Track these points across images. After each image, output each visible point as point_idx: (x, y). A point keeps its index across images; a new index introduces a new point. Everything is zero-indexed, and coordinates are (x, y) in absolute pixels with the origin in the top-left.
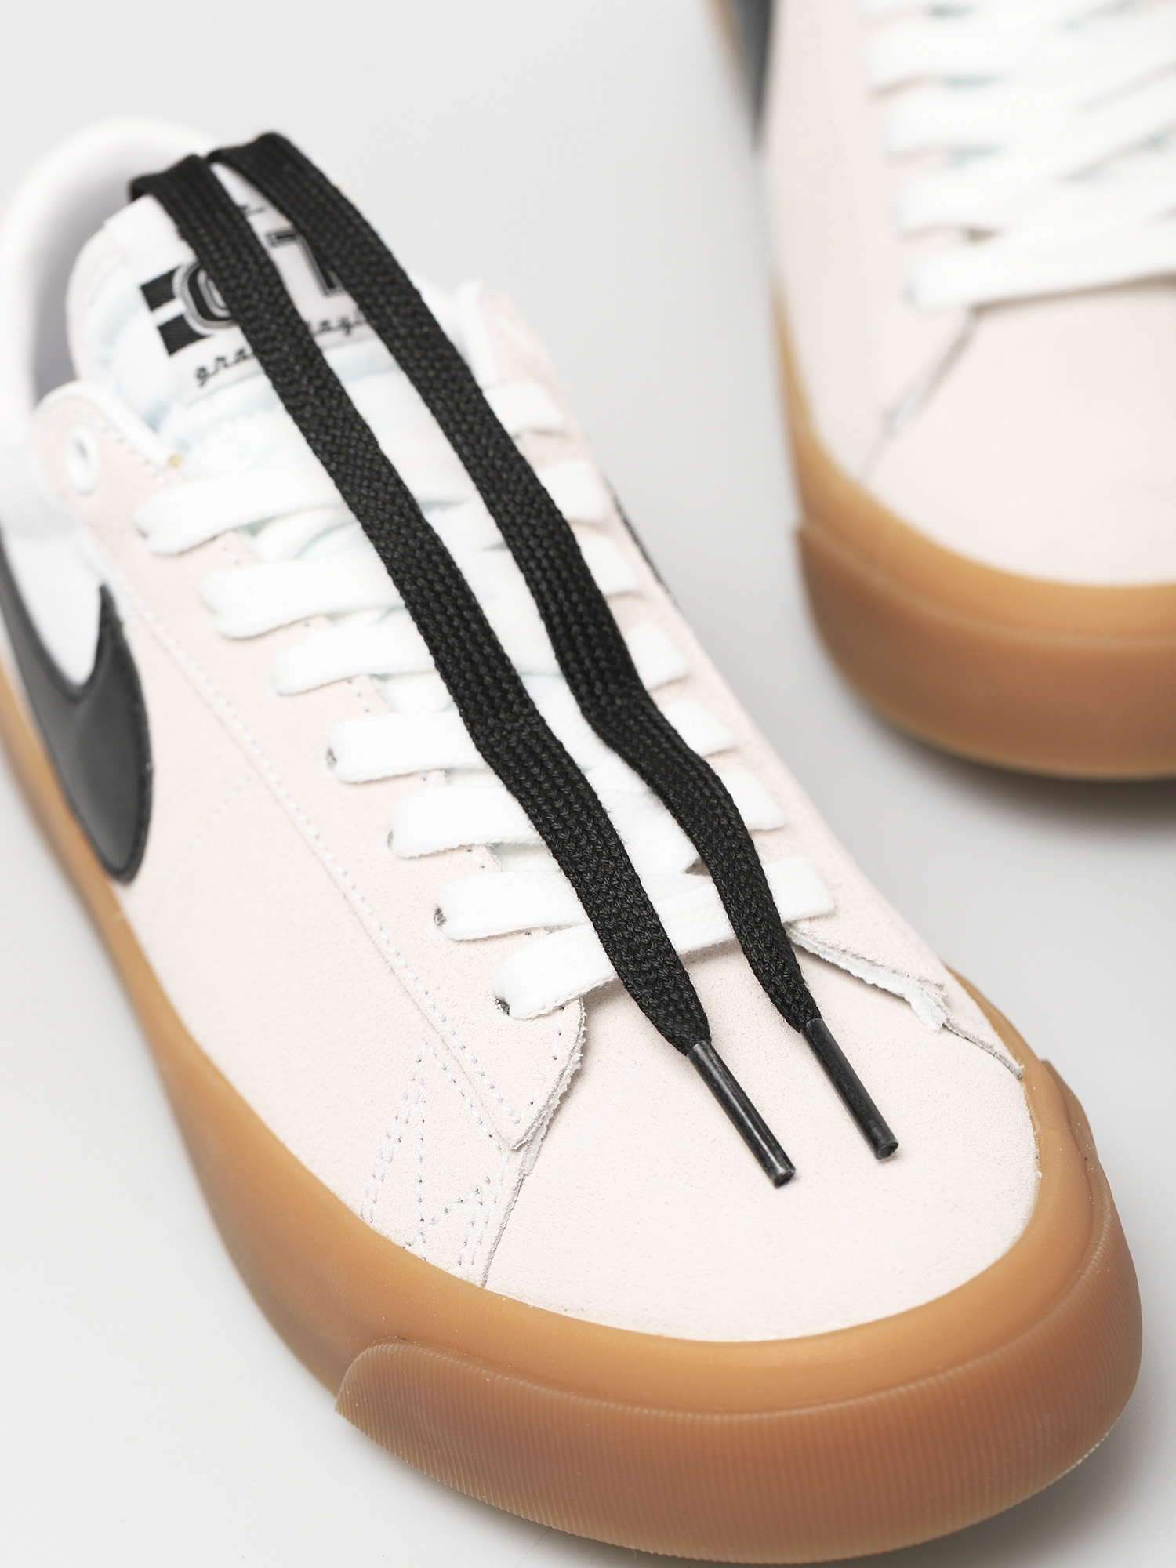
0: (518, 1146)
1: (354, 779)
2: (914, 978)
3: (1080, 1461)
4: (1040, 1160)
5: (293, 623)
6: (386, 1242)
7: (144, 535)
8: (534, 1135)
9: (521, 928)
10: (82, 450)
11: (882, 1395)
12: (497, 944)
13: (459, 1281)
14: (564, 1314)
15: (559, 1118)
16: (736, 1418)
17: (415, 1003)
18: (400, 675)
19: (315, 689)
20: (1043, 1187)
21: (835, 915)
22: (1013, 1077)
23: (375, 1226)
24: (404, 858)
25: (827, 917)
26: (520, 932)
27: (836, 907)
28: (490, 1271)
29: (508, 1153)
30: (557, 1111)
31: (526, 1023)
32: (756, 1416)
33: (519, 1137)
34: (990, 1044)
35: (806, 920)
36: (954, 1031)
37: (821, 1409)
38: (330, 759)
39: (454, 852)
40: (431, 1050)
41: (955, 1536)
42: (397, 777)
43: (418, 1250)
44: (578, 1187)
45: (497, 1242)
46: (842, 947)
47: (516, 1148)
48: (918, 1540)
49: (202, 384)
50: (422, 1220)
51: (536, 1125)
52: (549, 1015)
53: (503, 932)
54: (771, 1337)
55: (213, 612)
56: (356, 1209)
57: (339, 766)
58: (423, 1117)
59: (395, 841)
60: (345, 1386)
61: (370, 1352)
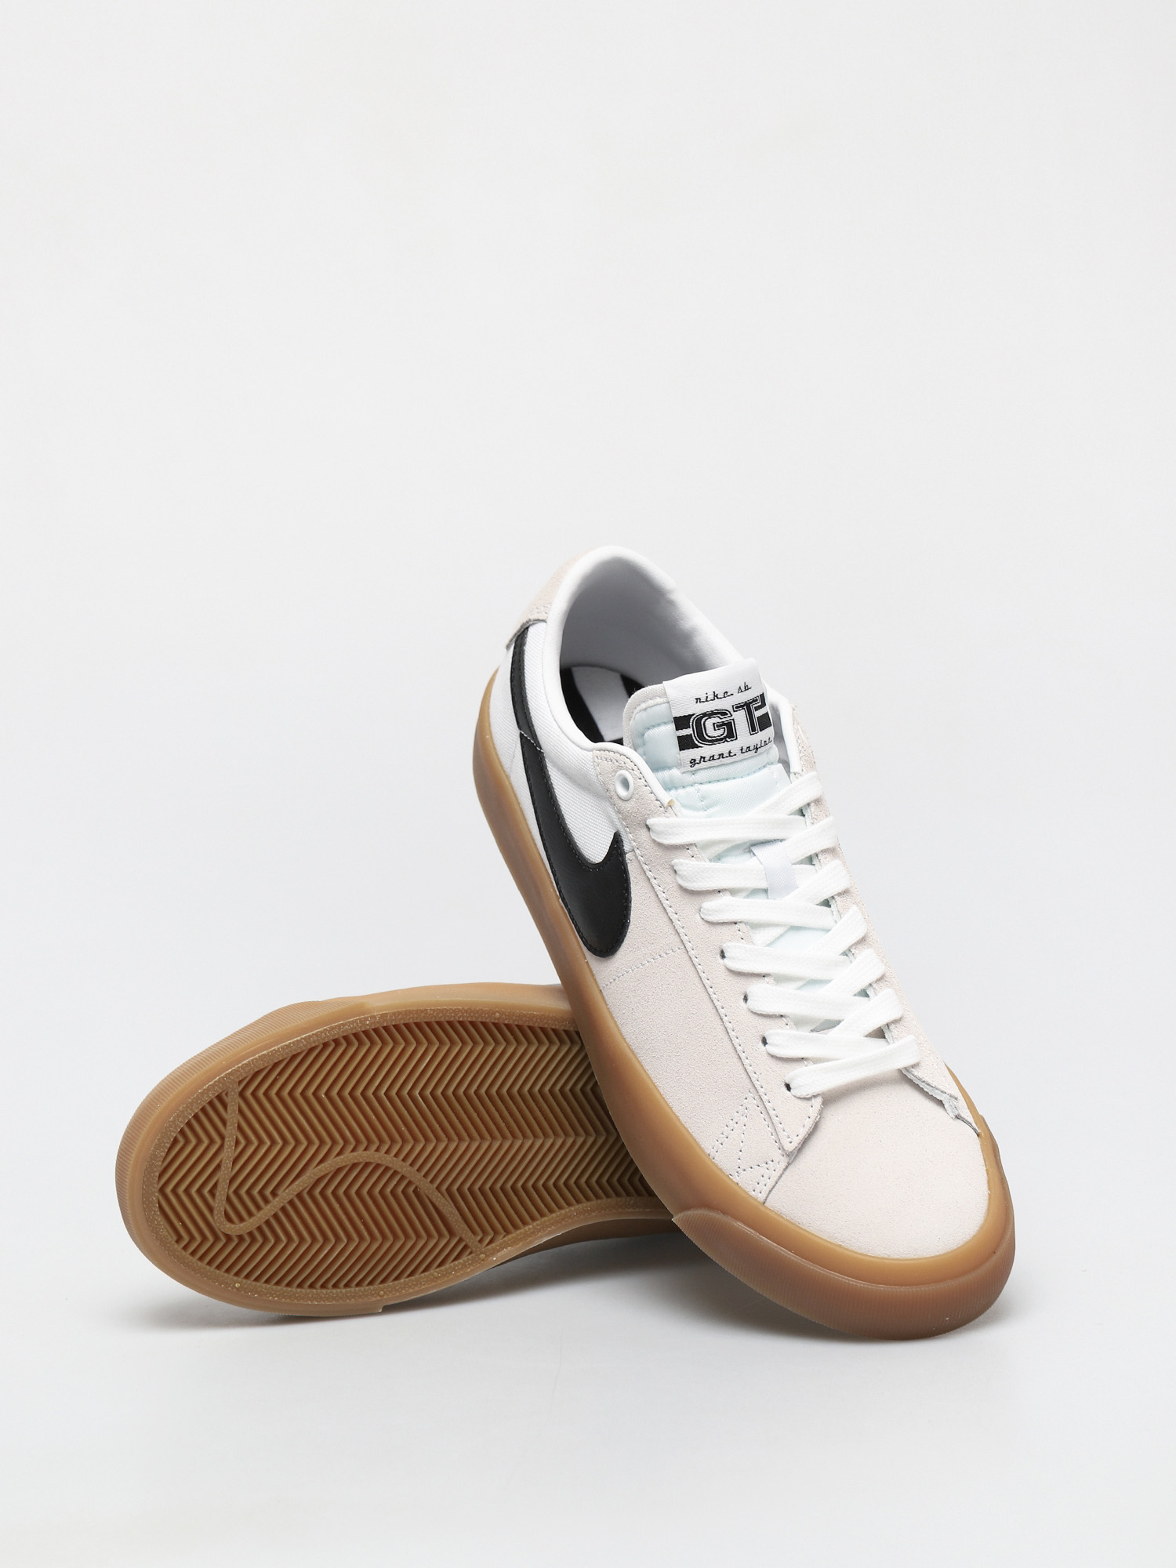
1: (732, 969)
2: (947, 1094)
5: (714, 891)
6: (720, 1171)
7: (649, 829)
8: (794, 1153)
10: (626, 782)
12: (792, 1062)
13: (753, 1197)
15: (807, 1142)
17: (749, 1076)
18: (758, 925)
19: (722, 923)
21: (921, 1064)
23: (715, 1162)
24: (752, 1012)
25: (920, 1068)
26: (800, 1059)
27: (921, 1060)
28: (768, 1198)
29: (783, 1152)
30: (806, 1139)
31: (798, 1098)
33: (791, 1150)
35: (911, 1066)
36: (959, 1118)
38: (722, 956)
39: (776, 1016)
40: (752, 1096)
42: (752, 974)
44: (811, 1173)
45: (773, 1188)
47: (788, 1153)
49: (690, 766)
50: (739, 1167)
51: (799, 1145)
52: (808, 1098)
53: (793, 1057)
55: (677, 875)
56: (707, 1151)
57: (726, 961)
58: (745, 1123)
59: (748, 1002)
60: (684, 1216)
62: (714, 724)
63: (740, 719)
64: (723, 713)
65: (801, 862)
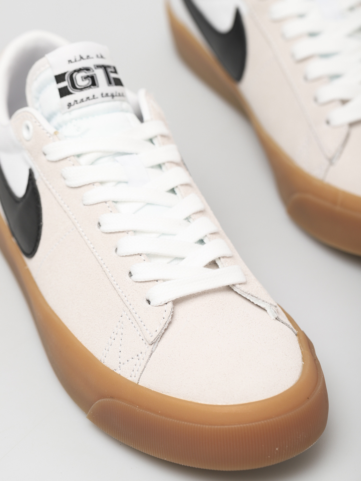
0: (152, 343)
1: (106, 232)
2: (268, 303)
3: (310, 447)
4: (303, 359)
5: (90, 184)
6: (108, 369)
7: (45, 154)
8: (156, 340)
9: (155, 279)
10: (28, 128)
11: (257, 423)
12: (147, 283)
13: (130, 381)
14: (162, 393)
15: (164, 336)
16: (213, 427)
17: (122, 299)
18: (121, 202)
19: (95, 204)
20: (304, 367)
21: (246, 283)
22: (295, 335)
23: (105, 364)
24: (121, 256)
25: (244, 284)
26: (155, 280)
27: (246, 281)
28: (140, 379)
29: (148, 345)
30: (163, 334)
31: (155, 307)
32: (219, 427)
33: (152, 341)
34: (289, 324)
35: (238, 284)
36: (279, 320)
37: (239, 426)
38: (99, 225)
39: (136, 256)
40: (125, 313)
41: (273, 466)
42: (119, 232)
43: (118, 372)
44: (168, 357)
45: (143, 371)
46: (248, 293)
47: (151, 344)
48: (263, 466)
49: (69, 108)
50: (120, 363)
51: (157, 337)
52: (162, 305)
53: (150, 280)
54: (224, 404)
55: (65, 179)
56: (99, 358)
57: (101, 228)
58: (122, 333)
59: (118, 251)
60: (91, 410)
61: (101, 401)
62: (82, 77)
63: (100, 75)
64: (88, 69)
65: (152, 167)
